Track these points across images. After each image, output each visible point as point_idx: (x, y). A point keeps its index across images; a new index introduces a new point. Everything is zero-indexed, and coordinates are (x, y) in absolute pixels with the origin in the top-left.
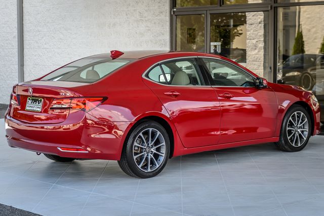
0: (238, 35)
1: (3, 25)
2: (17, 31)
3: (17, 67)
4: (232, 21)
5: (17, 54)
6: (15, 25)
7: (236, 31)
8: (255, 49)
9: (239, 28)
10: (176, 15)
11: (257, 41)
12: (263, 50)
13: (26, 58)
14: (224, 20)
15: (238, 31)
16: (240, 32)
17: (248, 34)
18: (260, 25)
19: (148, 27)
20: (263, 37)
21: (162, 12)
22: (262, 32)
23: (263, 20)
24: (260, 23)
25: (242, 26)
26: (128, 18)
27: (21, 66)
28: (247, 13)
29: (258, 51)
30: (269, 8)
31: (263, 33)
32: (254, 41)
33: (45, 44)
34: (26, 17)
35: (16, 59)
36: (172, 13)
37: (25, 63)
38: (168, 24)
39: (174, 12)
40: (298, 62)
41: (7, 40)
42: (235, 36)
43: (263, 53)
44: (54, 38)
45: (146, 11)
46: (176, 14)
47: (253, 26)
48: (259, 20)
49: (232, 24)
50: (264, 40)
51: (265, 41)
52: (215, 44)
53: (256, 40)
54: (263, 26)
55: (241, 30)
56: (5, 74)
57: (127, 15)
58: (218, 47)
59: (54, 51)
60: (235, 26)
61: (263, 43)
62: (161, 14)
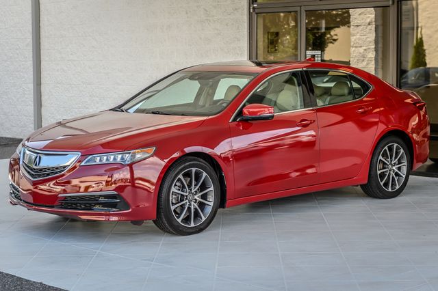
0: (331, 42)
1: (12, 29)
2: (31, 37)
3: (31, 86)
4: (324, 22)
5: (31, 69)
6: (29, 27)
7: (328, 36)
8: (363, 60)
9: (332, 33)
10: (257, 13)
11: (365, 50)
12: (373, 62)
13: (44, 74)
14: (312, 20)
15: (332, 36)
16: (335, 37)
17: (353, 40)
18: (370, 26)
19: (217, 30)
20: (373, 43)
21: (236, 9)
22: (372, 36)
23: (374, 20)
24: (369, 24)
25: (336, 29)
26: (188, 17)
27: (37, 85)
28: (351, 11)
29: (367, 64)
30: (391, 3)
31: (374, 38)
32: (361, 50)
33: (72, 54)
34: (44, 17)
35: (30, 75)
36: (251, 10)
37: (43, 81)
38: (246, 25)
39: (254, 8)
40: (418, 79)
41: (17, 49)
42: (328, 43)
43: (374, 66)
44: (84, 46)
45: (215, 7)
46: (256, 11)
47: (360, 28)
48: (368, 20)
49: (324, 26)
50: (375, 48)
51: (376, 50)
52: (313, 53)
53: (364, 48)
54: (373, 29)
55: (336, 35)
56: (15, 97)
57: (187, 13)
58: (316, 57)
59: (84, 64)
60: (329, 29)
61: (374, 53)
62: (236, 12)
